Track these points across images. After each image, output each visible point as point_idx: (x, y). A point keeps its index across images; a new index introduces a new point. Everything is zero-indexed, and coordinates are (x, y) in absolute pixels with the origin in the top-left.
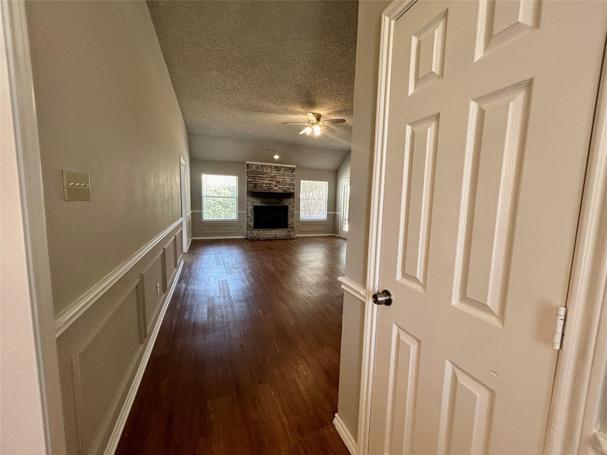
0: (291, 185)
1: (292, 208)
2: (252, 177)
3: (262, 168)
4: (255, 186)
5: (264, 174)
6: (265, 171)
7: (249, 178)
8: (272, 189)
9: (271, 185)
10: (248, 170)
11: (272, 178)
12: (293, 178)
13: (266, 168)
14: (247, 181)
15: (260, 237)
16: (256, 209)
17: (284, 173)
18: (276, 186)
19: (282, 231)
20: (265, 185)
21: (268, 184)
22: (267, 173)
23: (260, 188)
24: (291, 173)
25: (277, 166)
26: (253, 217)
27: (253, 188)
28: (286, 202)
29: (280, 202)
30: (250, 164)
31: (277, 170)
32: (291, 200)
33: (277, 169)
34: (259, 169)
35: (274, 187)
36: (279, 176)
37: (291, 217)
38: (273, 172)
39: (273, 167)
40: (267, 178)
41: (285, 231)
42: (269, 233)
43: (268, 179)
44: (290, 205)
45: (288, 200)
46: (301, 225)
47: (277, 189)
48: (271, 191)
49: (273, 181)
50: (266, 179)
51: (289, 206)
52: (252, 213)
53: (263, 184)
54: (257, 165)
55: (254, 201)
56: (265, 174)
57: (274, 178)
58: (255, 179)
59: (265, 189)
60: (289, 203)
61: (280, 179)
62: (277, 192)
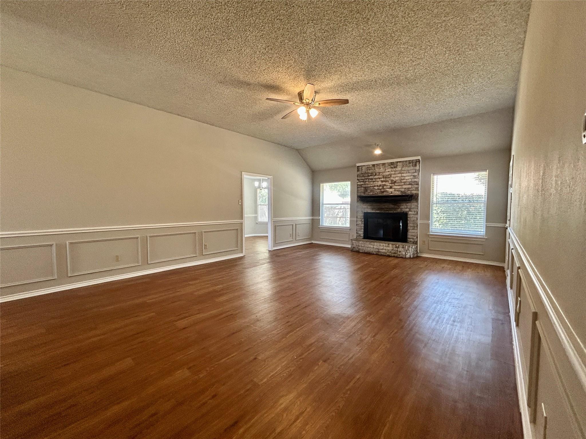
0: (413, 183)
1: (414, 216)
2: (362, 180)
3: (373, 168)
4: (366, 189)
5: (375, 175)
6: (377, 170)
7: (359, 182)
8: (385, 191)
9: (385, 187)
10: (358, 173)
11: (386, 178)
12: (416, 174)
13: (378, 167)
14: (357, 185)
15: (359, 249)
16: (367, 217)
17: (401, 170)
18: (391, 188)
19: (387, 245)
20: (376, 188)
21: (380, 186)
22: (380, 173)
23: (371, 191)
24: (412, 168)
25: (392, 163)
26: (363, 225)
27: (363, 192)
28: (404, 208)
29: (396, 207)
30: (360, 166)
31: (392, 168)
32: (413, 205)
33: (391, 166)
34: (370, 170)
35: (387, 190)
36: (395, 174)
37: (412, 228)
38: (387, 170)
39: (387, 165)
40: (379, 178)
41: (390, 246)
42: (369, 246)
43: (381, 180)
44: (412, 211)
45: (407, 205)
46: (431, 241)
47: (393, 191)
48: (385, 194)
49: (386, 181)
50: (378, 180)
51: (410, 213)
52: (361, 220)
53: (375, 186)
54: (368, 165)
55: (364, 207)
56: (377, 174)
57: (388, 177)
58: (366, 182)
59: (377, 192)
60: (410, 209)
61: (396, 178)
62: (391, 194)
